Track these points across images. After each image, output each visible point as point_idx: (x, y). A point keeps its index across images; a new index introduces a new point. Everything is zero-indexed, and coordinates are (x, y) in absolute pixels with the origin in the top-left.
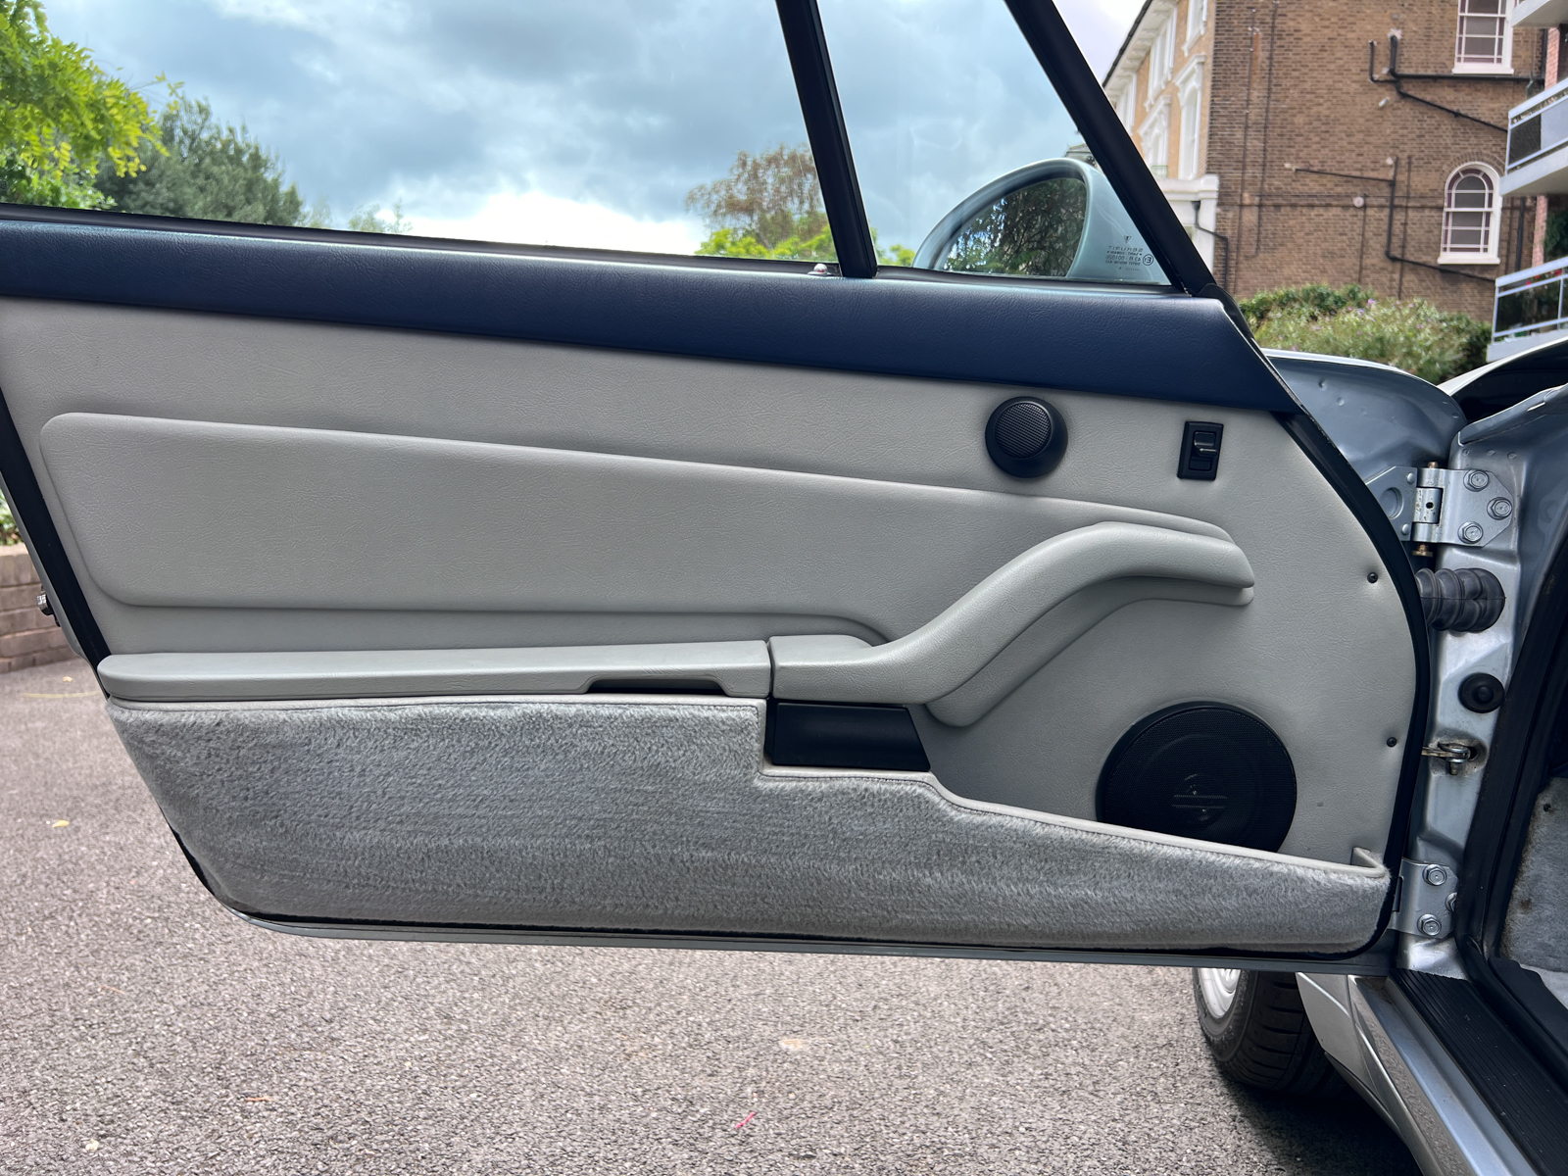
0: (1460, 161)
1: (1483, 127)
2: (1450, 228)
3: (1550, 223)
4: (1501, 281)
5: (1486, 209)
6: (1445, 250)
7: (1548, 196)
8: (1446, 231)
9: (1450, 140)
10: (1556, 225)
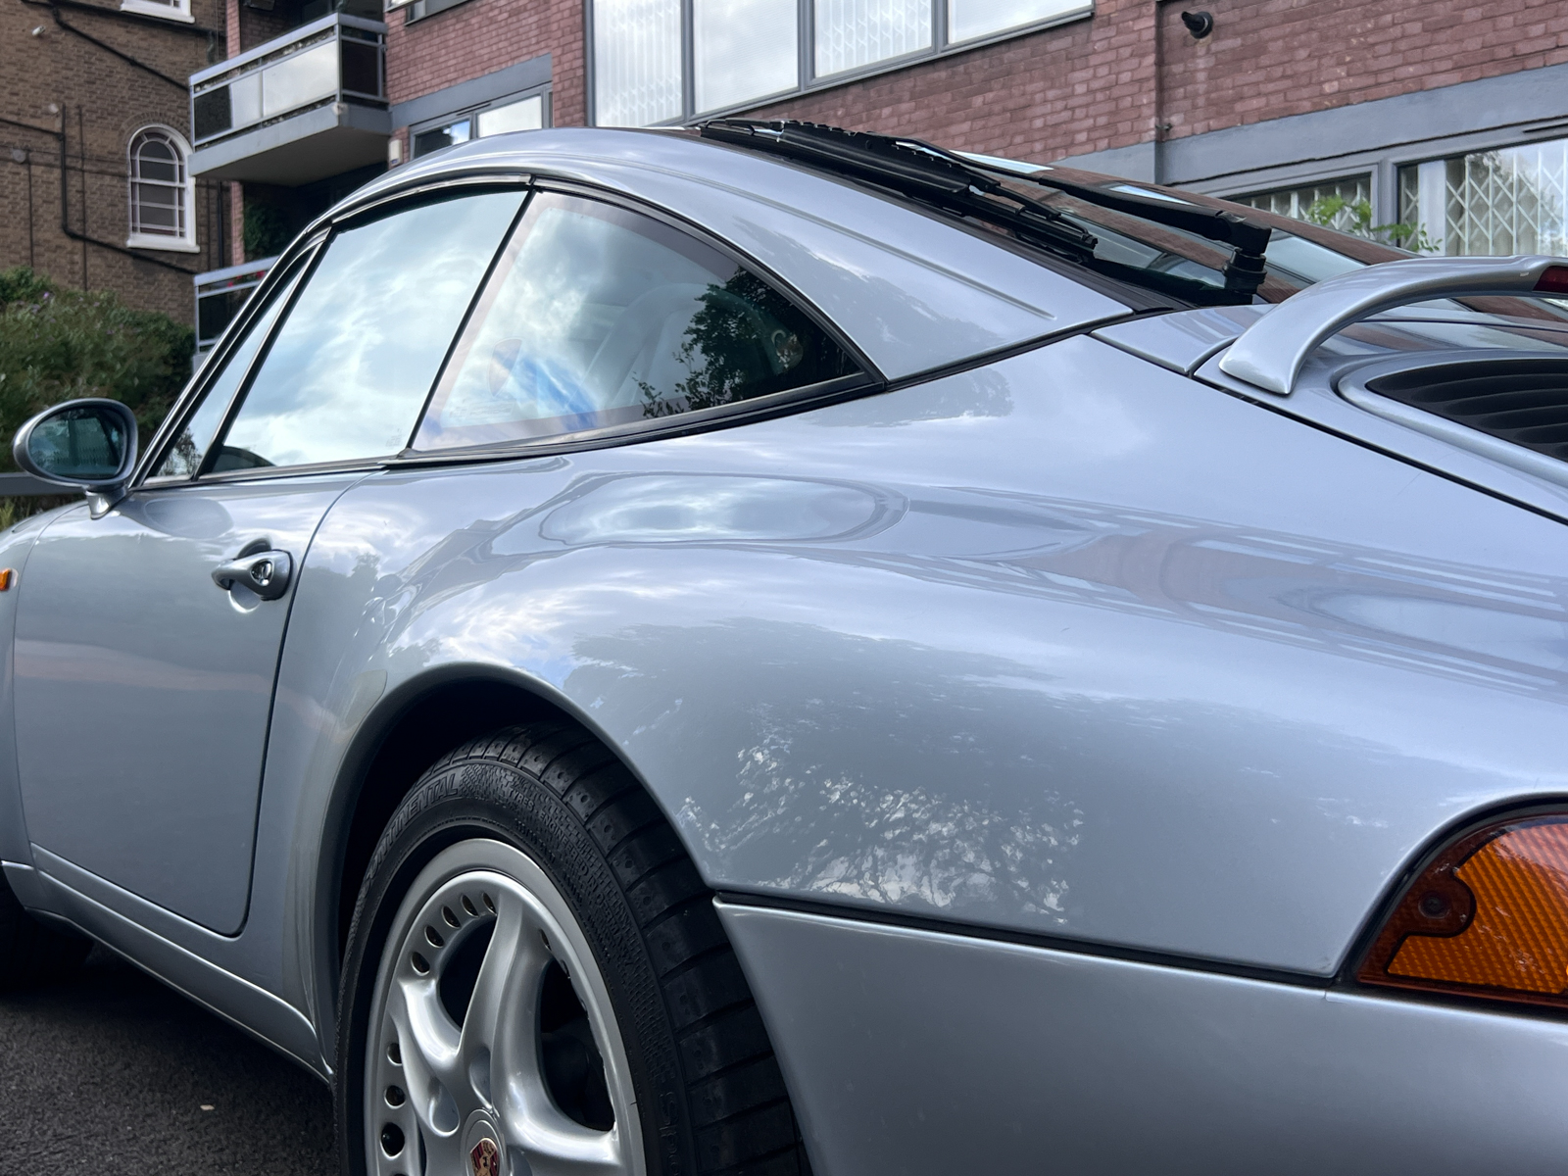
0: (141, 119)
1: (163, 82)
2: (138, 203)
3: (248, 215)
4: (200, 279)
5: (177, 184)
6: (134, 229)
7: (242, 182)
8: (134, 207)
9: (126, 93)
10: (254, 219)
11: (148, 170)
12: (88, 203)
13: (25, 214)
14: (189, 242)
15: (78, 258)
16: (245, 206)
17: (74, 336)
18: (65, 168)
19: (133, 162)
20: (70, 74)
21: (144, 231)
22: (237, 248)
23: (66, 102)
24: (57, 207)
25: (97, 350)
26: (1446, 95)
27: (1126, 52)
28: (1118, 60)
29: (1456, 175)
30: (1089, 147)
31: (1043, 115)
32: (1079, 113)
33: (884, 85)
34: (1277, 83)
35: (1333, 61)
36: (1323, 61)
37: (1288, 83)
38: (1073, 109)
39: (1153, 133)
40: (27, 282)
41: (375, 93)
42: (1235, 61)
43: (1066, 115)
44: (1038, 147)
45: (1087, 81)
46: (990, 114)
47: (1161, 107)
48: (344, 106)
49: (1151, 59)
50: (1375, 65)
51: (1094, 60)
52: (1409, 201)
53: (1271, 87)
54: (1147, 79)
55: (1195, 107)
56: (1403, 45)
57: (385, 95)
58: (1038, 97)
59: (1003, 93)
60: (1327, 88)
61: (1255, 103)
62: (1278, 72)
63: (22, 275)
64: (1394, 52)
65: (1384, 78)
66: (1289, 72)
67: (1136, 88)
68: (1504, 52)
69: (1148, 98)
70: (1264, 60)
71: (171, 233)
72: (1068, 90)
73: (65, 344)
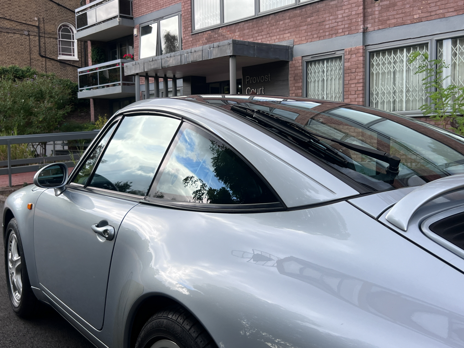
0: (61, 21)
1: (68, 10)
2: (61, 46)
3: (93, 51)
4: (79, 70)
5: (72, 40)
6: (60, 54)
7: (91, 41)
8: (59, 47)
9: (57, 14)
10: (95, 52)
11: (63, 36)
12: (46, 47)
13: (28, 50)
14: (76, 58)
15: (44, 63)
16: (92, 48)
17: (43, 88)
18: (39, 36)
19: (59, 34)
20: (40, 8)
21: (63, 54)
22: (90, 61)
23: (40, 17)
24: (37, 48)
25: (50, 92)
26: (452, 19)
27: (354, 5)
28: (352, 8)
29: (454, 44)
30: (343, 34)
31: (329, 24)
32: (340, 24)
33: (281, 15)
34: (400, 15)
35: (417, 8)
36: (414, 8)
37: (403, 15)
38: (338, 22)
39: (362, 30)
40: (29, 70)
41: (130, 15)
42: (387, 8)
43: (336, 24)
44: (327, 34)
45: (342, 14)
46: (313, 24)
47: (364, 22)
48: (121, 19)
49: (361, 7)
50: (430, 10)
51: (344, 8)
52: (440, 51)
53: (398, 16)
54: (360, 14)
55: (375, 22)
57: (132, 15)
58: (327, 18)
59: (316, 17)
60: (415, 17)
61: (393, 21)
62: (400, 11)
63: (28, 69)
64: (436, 6)
65: (433, 14)
66: (403, 12)
67: (357, 16)
69: (360, 19)
70: (396, 8)
71: (71, 55)
72: (336, 17)
73: (41, 90)
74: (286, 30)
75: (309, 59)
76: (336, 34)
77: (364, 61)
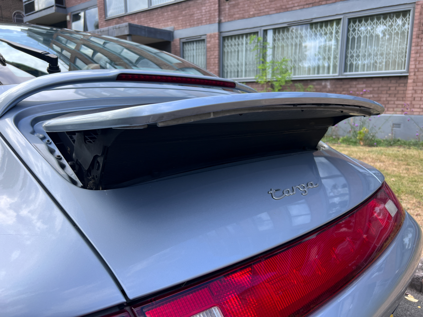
0: (15, 9)
11: (18, 21)
19: (14, 19)
26: (273, 15)
27: (212, 3)
28: (211, 5)
29: (274, 33)
30: (205, 24)
31: (196, 16)
32: (204, 16)
33: (165, 9)
35: (252, 7)
36: (250, 7)
37: (243, 12)
38: (202, 15)
39: (218, 21)
41: (63, 5)
42: (234, 6)
44: (196, 23)
45: (205, 9)
46: (186, 15)
47: (220, 15)
48: (56, 8)
49: (217, 5)
50: (260, 8)
51: (207, 5)
52: (266, 37)
53: (240, 12)
54: (217, 9)
55: (226, 16)
56: (265, 5)
57: (65, 6)
58: (196, 12)
59: (189, 11)
60: (251, 13)
61: (237, 16)
62: (242, 9)
64: (264, 6)
66: (244, 9)
67: (214, 11)
68: (284, 7)
69: (217, 14)
70: (239, 7)
72: (201, 11)
74: (169, 19)
75: (184, 40)
76: (201, 23)
77: (219, 43)
